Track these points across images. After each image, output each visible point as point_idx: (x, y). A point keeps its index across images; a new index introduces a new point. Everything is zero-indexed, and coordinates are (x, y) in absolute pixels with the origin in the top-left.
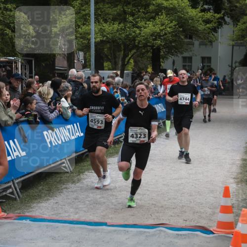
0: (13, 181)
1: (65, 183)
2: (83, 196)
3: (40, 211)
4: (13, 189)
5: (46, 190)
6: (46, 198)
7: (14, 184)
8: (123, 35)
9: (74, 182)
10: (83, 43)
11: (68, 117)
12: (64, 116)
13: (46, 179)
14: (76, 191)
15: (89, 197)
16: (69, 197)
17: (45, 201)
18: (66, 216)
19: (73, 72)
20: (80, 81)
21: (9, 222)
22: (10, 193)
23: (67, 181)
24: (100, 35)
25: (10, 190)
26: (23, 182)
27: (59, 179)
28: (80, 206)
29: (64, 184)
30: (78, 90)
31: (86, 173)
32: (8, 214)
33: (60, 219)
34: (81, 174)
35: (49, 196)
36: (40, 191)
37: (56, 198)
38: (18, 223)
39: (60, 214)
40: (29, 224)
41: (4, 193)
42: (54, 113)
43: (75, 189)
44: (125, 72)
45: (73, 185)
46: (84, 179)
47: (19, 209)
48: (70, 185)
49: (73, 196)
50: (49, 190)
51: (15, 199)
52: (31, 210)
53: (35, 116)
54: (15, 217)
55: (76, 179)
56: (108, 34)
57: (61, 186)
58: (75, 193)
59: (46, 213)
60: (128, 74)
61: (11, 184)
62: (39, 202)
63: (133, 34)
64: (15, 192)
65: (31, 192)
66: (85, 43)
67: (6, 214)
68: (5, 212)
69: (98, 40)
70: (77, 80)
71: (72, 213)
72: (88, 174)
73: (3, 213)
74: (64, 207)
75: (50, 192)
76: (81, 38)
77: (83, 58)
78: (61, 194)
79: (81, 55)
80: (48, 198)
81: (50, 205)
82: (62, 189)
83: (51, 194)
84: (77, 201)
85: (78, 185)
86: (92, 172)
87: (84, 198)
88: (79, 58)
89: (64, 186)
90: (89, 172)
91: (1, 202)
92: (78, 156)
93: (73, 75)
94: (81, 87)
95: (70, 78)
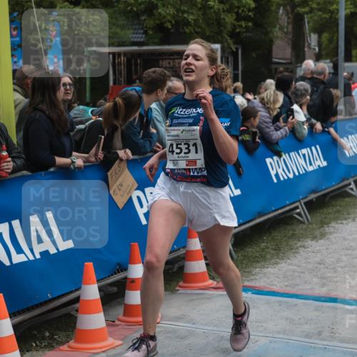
1: (301, 239)
3: (266, 279)
5: (272, 249)
6: (273, 261)
9: (314, 238)
10: (322, 19)
11: (303, 137)
12: (297, 135)
13: (271, 233)
14: (319, 251)
15: (342, 262)
16: (310, 260)
17: (273, 265)
18: (308, 289)
19: (309, 64)
20: (322, 77)
21: (221, 295)
23: (304, 236)
24: (351, 4)
26: (236, 235)
27: (291, 232)
28: (329, 275)
29: (299, 241)
30: (317, 91)
31: (333, 224)
32: (218, 282)
33: (299, 293)
34: (326, 226)
35: (278, 258)
36: (263, 250)
37: (289, 261)
39: (297, 285)
40: (251, 298)
42: (282, 130)
43: (318, 248)
45: (314, 242)
46: (331, 233)
48: (309, 242)
49: (316, 259)
50: (278, 249)
52: (252, 277)
53: (254, 134)
55: (317, 233)
57: (296, 244)
58: (319, 255)
59: (275, 283)
62: (263, 267)
65: (251, 250)
66: (325, 18)
67: (215, 283)
68: (213, 279)
69: (348, 11)
71: (316, 284)
72: (337, 226)
73: (211, 281)
74: (302, 275)
75: (280, 252)
76: (320, 10)
77: (316, 44)
78: (296, 255)
79: (313, 39)
80: (277, 260)
81: (280, 272)
82: (297, 248)
83: (281, 254)
84: (322, 266)
85: (321, 242)
86: (343, 223)
87: (333, 262)
88: (309, 44)
89: (300, 243)
90: (337, 223)
91: (207, 264)
92: (318, 198)
93: (309, 70)
94: (322, 87)
95: (304, 74)
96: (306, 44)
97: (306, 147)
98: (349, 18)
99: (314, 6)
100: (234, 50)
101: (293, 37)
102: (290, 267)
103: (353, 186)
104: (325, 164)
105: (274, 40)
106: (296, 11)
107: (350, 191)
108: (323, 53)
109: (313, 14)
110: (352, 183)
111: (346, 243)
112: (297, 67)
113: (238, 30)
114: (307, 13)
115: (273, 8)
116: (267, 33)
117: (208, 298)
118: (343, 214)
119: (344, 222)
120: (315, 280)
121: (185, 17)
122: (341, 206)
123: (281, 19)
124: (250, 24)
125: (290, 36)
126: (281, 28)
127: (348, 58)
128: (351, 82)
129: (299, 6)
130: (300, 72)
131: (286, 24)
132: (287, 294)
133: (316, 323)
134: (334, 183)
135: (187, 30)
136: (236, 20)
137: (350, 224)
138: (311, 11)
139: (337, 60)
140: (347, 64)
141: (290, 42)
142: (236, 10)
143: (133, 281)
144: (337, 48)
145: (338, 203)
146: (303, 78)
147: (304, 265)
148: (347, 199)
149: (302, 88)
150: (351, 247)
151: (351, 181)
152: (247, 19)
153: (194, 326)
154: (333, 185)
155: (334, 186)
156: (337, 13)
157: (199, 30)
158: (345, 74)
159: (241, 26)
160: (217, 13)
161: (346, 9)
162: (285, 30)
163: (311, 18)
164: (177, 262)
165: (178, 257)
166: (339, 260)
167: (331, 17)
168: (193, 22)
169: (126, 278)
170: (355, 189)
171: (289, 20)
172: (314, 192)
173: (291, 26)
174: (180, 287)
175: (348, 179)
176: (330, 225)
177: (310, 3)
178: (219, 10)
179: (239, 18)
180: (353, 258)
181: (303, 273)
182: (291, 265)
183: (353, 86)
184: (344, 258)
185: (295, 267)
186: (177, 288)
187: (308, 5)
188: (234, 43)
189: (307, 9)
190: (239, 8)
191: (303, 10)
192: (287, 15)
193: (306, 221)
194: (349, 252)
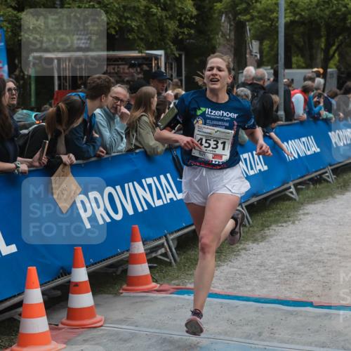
0: (166, 236)
1: (243, 242)
2: (272, 262)
4: (166, 249)
7: (167, 241)
8: (327, 12)
9: (255, 241)
10: (262, 27)
14: (260, 254)
15: (282, 264)
16: (251, 263)
18: (249, 291)
19: (251, 70)
20: (261, 83)
21: (164, 297)
22: (161, 255)
23: (247, 240)
24: (291, 12)
25: (163, 250)
26: (179, 238)
28: (269, 277)
29: (241, 243)
31: (274, 227)
32: (161, 285)
33: (240, 294)
34: (266, 229)
37: (230, 263)
38: (178, 298)
39: (239, 287)
41: (154, 255)
43: (259, 250)
44: (329, 70)
45: (255, 245)
46: (271, 236)
47: (177, 278)
48: (251, 245)
49: (258, 261)
51: (170, 264)
54: (172, 290)
55: (258, 235)
56: (302, 10)
57: (237, 247)
58: (259, 257)
60: (332, 74)
61: (163, 240)
63: (343, 9)
64: (170, 253)
66: (266, 26)
67: (158, 285)
68: (156, 281)
69: (288, 19)
70: (255, 82)
71: (256, 286)
72: (277, 228)
73: (154, 284)
74: (243, 277)
76: (260, 18)
77: (257, 51)
78: (238, 257)
79: (255, 46)
80: (219, 262)
81: (222, 274)
82: (239, 251)
83: (223, 257)
84: (263, 268)
85: (262, 244)
86: (283, 226)
87: (273, 264)
88: (251, 51)
89: (242, 246)
90: (278, 226)
91: (150, 267)
92: (259, 202)
93: (250, 76)
94: (262, 92)
95: (245, 80)
96: (248, 51)
97: (247, 152)
98: (288, 26)
99: (255, 14)
100: (177, 56)
101: (235, 43)
102: (232, 269)
103: (293, 189)
104: (266, 168)
105: (217, 47)
106: (237, 18)
107: (290, 195)
108: (264, 59)
109: (254, 22)
110: (292, 187)
111: (286, 245)
112: (239, 73)
113: (180, 37)
114: (248, 21)
115: (216, 16)
116: (209, 40)
117: (152, 301)
118: (283, 217)
119: (284, 224)
120: (256, 282)
121: (128, 24)
122: (281, 210)
123: (223, 27)
124: (193, 31)
125: (233, 43)
126: (223, 35)
127: (288, 65)
128: (290, 88)
129: (240, 14)
130: (242, 79)
131: (228, 31)
132: (229, 296)
133: (256, 325)
134: (274, 187)
135: (130, 37)
136: (179, 27)
137: (290, 227)
138: (252, 19)
139: (277, 67)
140: (287, 71)
141: (233, 49)
142: (178, 17)
143: (77, 284)
144: (277, 55)
145: (278, 206)
146: (244, 85)
147: (245, 267)
148: (287, 202)
149: (242, 93)
150: (290, 249)
151: (291, 184)
152: (190, 26)
153: (137, 328)
154: (273, 188)
155: (275, 189)
156: (277, 22)
157: (143, 36)
158: (285, 80)
159: (183, 33)
160: (160, 20)
161: (285, 17)
162: (228, 37)
163: (252, 25)
164: (121, 265)
165: (122, 260)
166: (279, 262)
167: (271, 25)
168: (136, 28)
169: (69, 282)
170: (294, 192)
171: (232, 28)
172: (255, 195)
173: (233, 33)
174: (124, 290)
175: (288, 183)
176: (271, 228)
177: (251, 11)
178: (162, 16)
179: (181, 25)
180: (293, 260)
181: (245, 275)
182: (233, 267)
183: (292, 92)
184: (284, 260)
185: (236, 270)
186: (121, 291)
187: (249, 13)
188: (177, 50)
189: (248, 17)
190: (181, 15)
191: (245, 18)
192: (229, 22)
193: (247, 224)
194: (290, 254)
